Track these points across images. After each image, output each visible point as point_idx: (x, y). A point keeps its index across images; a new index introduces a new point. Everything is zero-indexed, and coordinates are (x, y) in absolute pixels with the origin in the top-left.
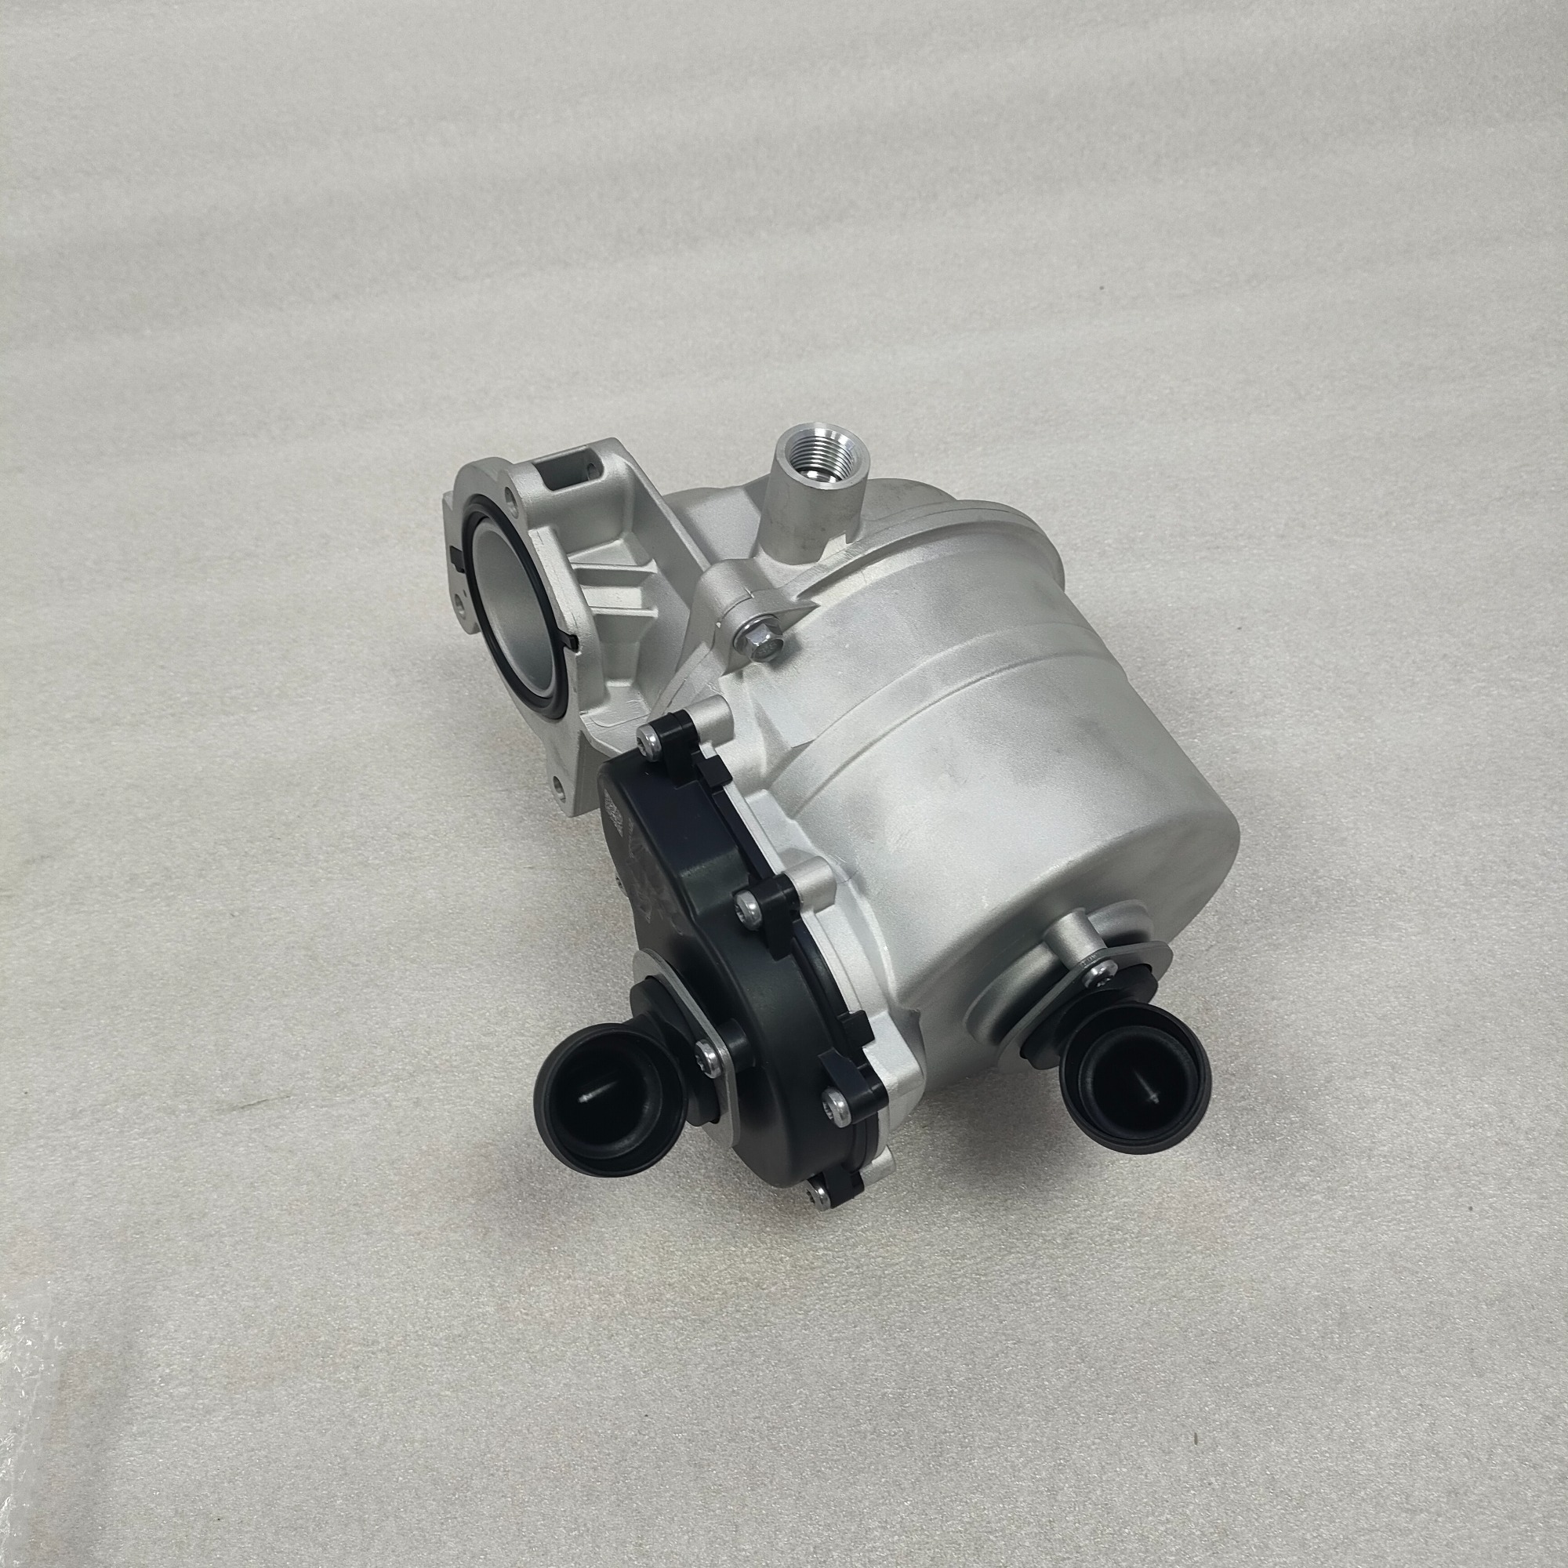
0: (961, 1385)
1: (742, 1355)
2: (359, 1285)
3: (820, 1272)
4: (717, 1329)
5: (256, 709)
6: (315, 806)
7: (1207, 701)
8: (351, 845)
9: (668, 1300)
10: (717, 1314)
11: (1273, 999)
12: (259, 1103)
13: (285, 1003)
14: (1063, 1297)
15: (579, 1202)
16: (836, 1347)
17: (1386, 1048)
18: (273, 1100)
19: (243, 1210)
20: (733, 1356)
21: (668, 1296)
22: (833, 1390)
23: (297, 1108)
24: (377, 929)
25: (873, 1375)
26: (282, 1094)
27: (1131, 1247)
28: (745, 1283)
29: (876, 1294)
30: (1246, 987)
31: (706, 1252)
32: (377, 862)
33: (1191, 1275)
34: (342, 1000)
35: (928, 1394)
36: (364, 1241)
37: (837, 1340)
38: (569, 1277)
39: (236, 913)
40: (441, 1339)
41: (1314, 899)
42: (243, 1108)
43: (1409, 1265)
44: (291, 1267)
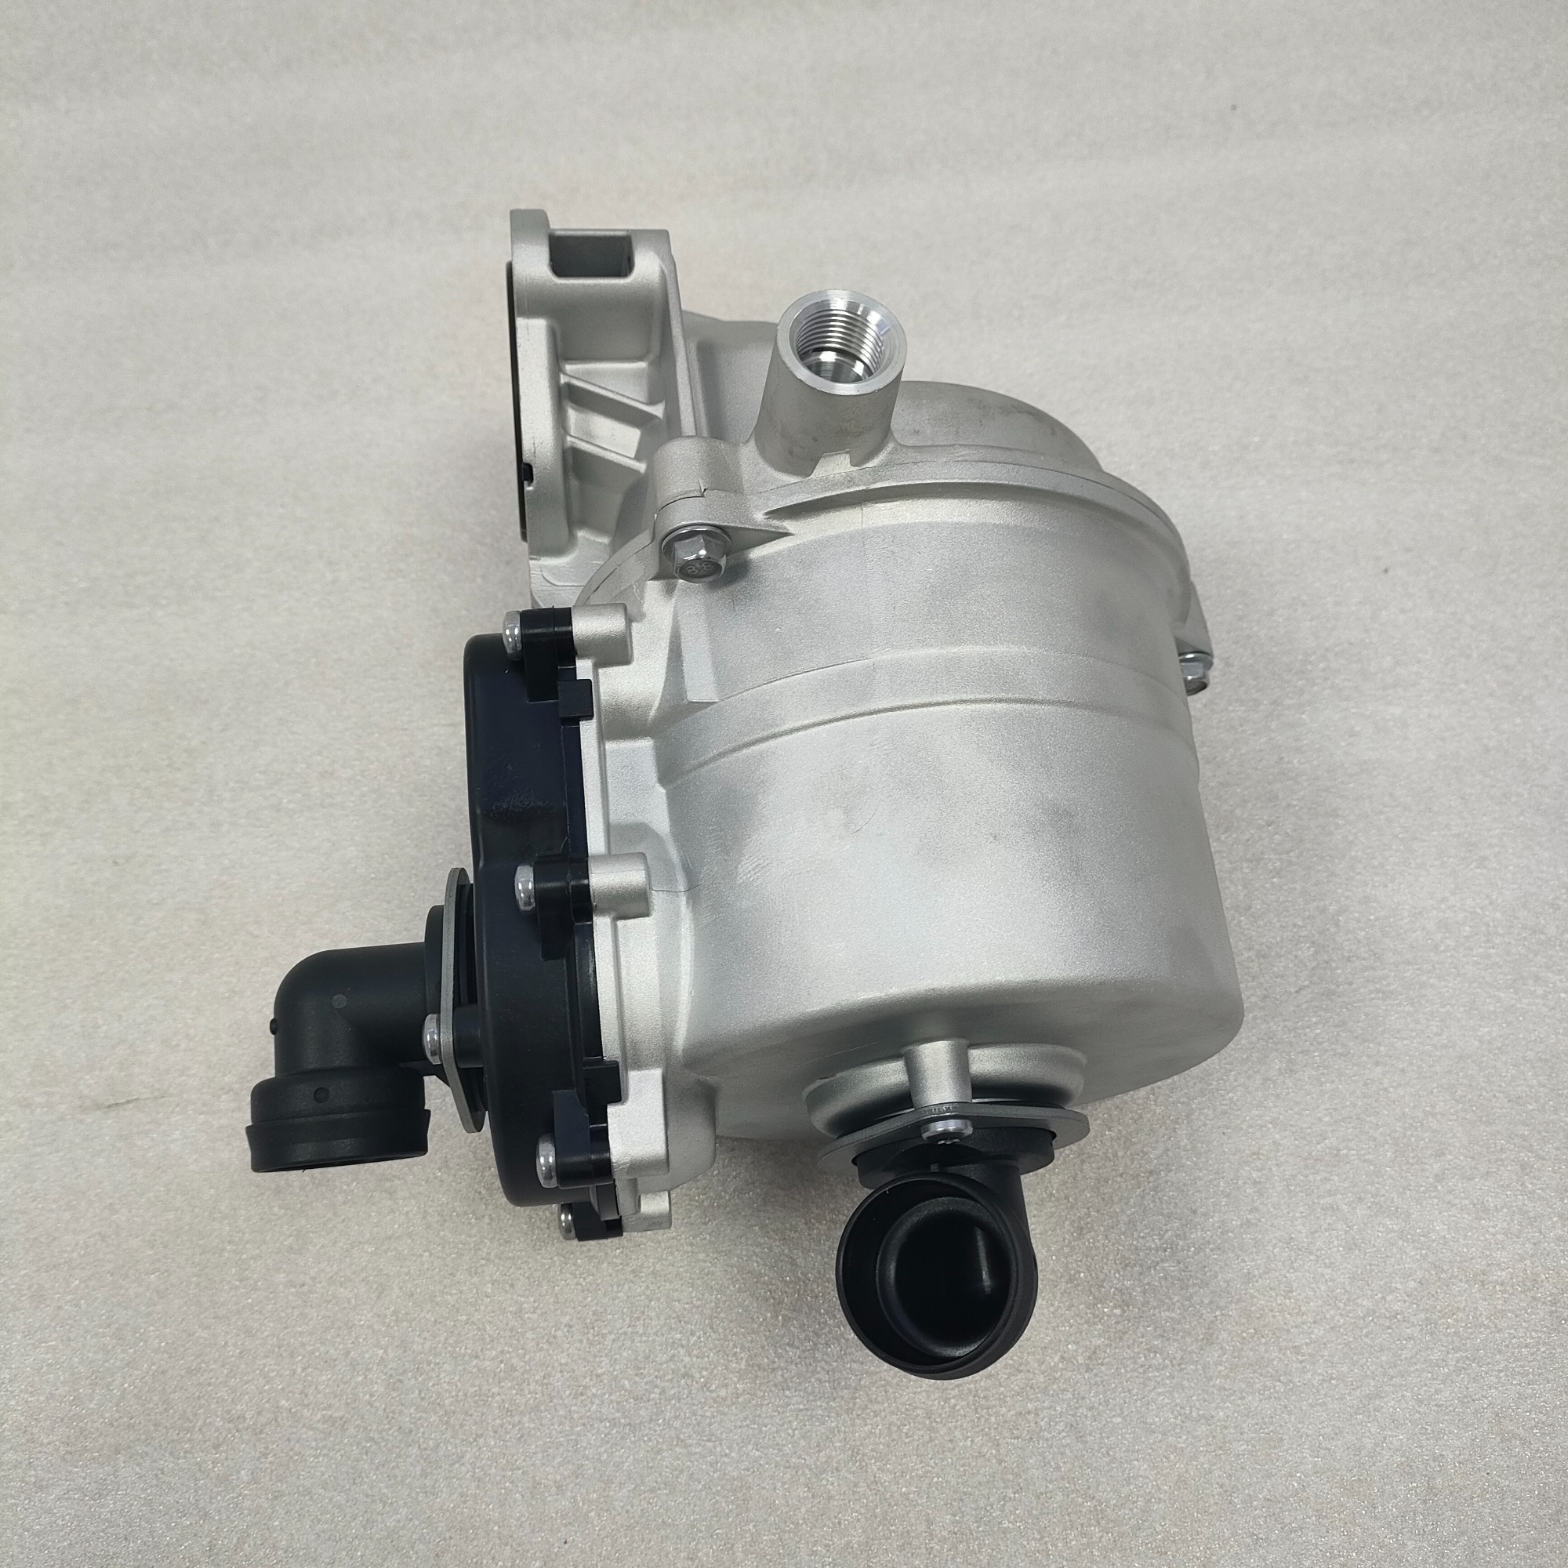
0: (944, 1540)
1: (677, 1477)
2: (226, 1343)
3: (782, 1376)
4: (650, 1440)
5: (164, 602)
6: (222, 731)
7: (1322, 665)
8: (263, 783)
9: (594, 1395)
10: (651, 1420)
11: (1377, 1064)
12: (128, 1102)
13: (167, 979)
14: (1080, 1438)
15: (497, 1261)
16: (793, 1476)
17: (1516, 1141)
18: (146, 1099)
19: (97, 1237)
20: (668, 1477)
21: (594, 1390)
22: (785, 1532)
23: (172, 1112)
24: (285, 892)
25: (836, 1517)
26: (156, 1093)
27: (1172, 1377)
28: (689, 1382)
29: (849, 1411)
30: (1343, 1045)
31: (644, 1339)
32: (292, 806)
33: (1244, 1422)
34: (234, 980)
35: (902, 1548)
36: (237, 1288)
37: (796, 1468)
38: (477, 1357)
39: (120, 861)
40: (319, 1421)
41: (1439, 936)
42: (109, 1107)
43: (1521, 1432)
44: (149, 1314)
